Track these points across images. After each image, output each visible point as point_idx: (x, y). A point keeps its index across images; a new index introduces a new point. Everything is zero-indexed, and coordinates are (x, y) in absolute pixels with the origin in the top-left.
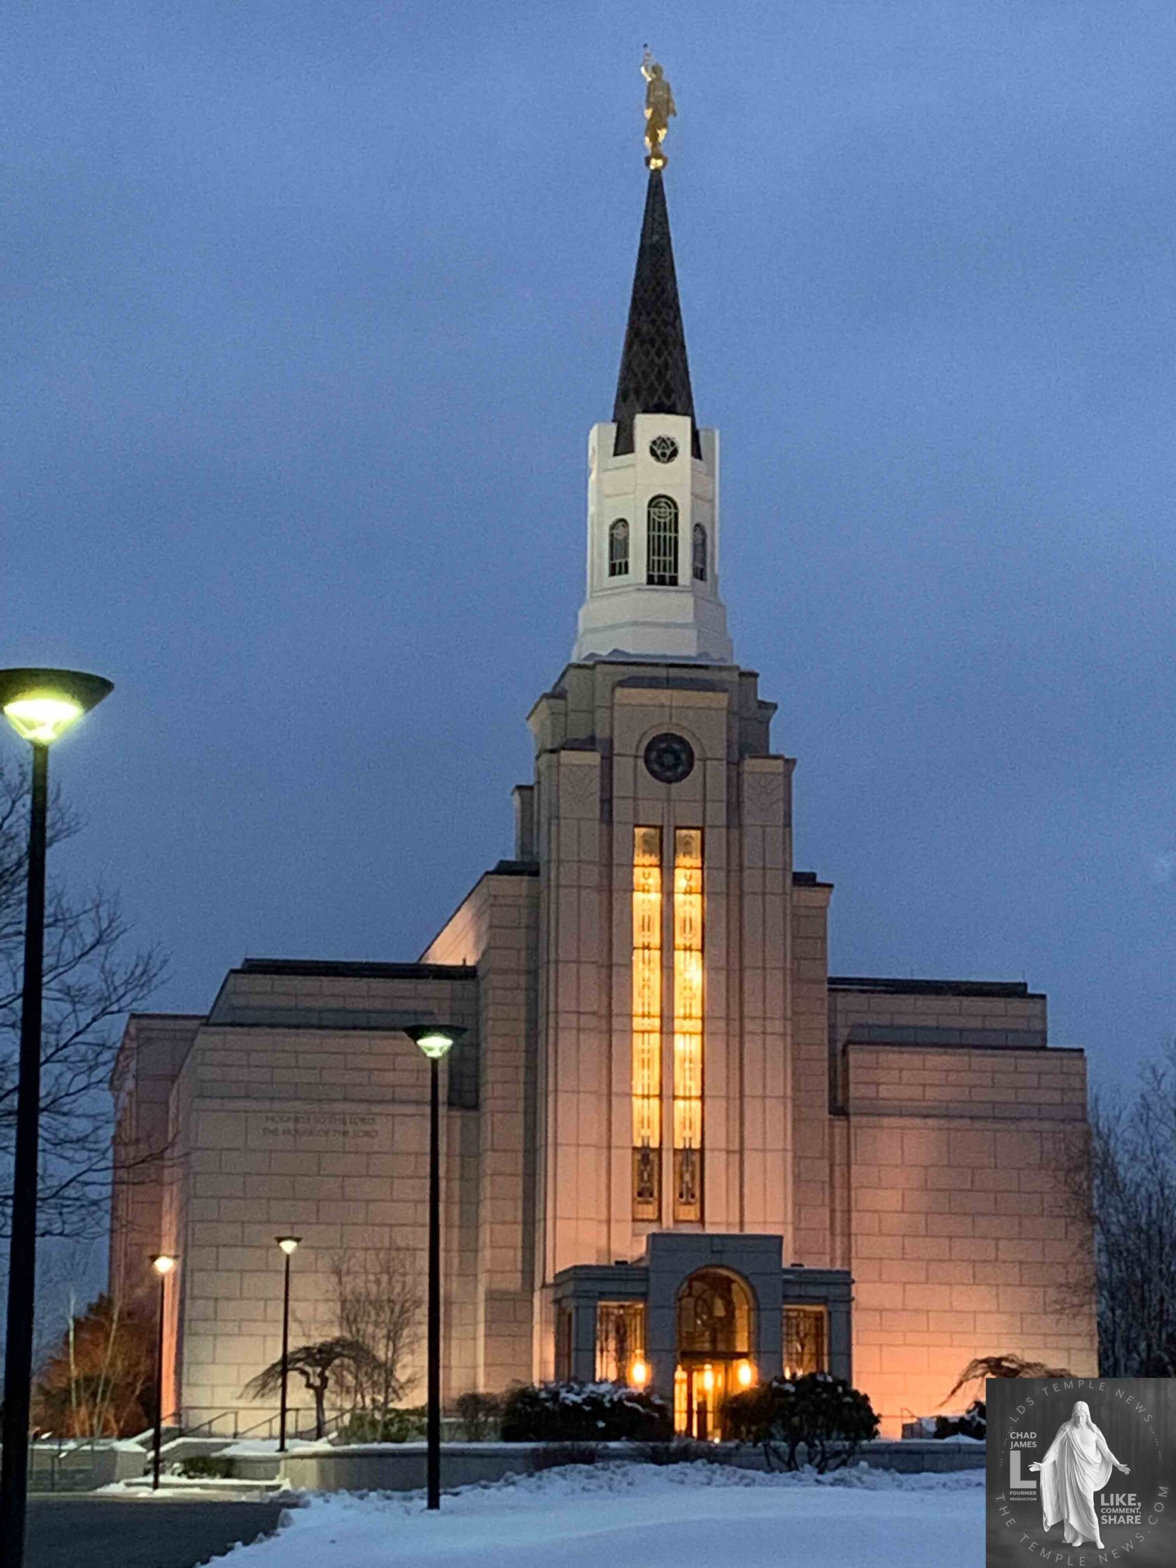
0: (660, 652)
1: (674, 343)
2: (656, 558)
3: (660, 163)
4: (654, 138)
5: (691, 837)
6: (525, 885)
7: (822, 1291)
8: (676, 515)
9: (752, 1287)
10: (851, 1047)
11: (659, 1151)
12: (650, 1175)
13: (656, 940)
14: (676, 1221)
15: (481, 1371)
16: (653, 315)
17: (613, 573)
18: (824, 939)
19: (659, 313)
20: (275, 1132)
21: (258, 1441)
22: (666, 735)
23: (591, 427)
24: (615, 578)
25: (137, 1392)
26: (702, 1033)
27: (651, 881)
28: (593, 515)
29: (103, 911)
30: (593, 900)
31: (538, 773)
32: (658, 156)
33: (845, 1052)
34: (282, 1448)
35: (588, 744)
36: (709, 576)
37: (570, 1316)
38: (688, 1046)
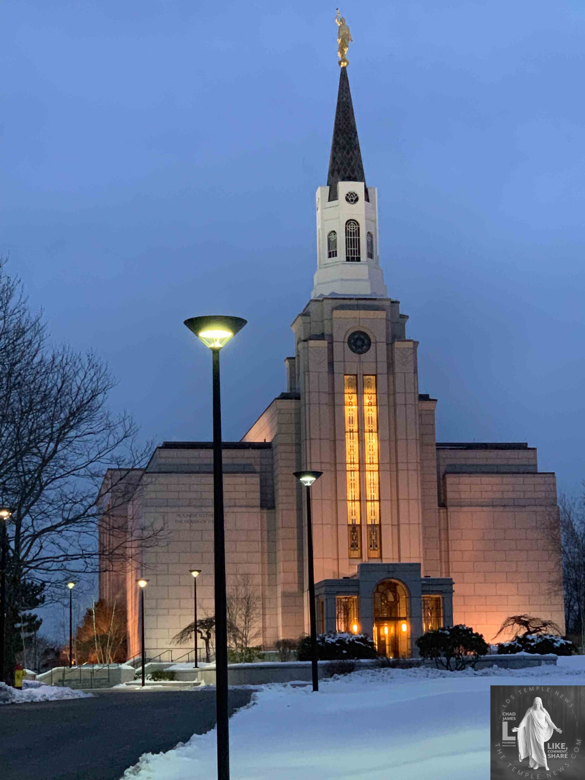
0: (353, 293)
1: (355, 149)
2: (350, 249)
3: (346, 64)
4: (342, 52)
5: (370, 379)
6: (293, 404)
7: (440, 588)
8: (359, 228)
9: (407, 587)
10: (447, 475)
11: (360, 526)
12: (356, 537)
13: (355, 428)
14: (369, 558)
15: (280, 629)
16: (345, 135)
17: (330, 257)
18: (433, 425)
19: (347, 134)
20: (181, 522)
21: (184, 663)
22: (357, 331)
23: (317, 188)
24: (332, 258)
25: (121, 643)
26: (379, 471)
27: (352, 401)
28: (319, 230)
29: (127, 422)
30: (325, 410)
31: (298, 352)
32: (344, 60)
33: (444, 477)
34: (196, 666)
35: (321, 337)
36: (374, 256)
37: (322, 603)
38: (372, 477)
